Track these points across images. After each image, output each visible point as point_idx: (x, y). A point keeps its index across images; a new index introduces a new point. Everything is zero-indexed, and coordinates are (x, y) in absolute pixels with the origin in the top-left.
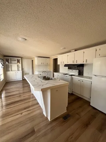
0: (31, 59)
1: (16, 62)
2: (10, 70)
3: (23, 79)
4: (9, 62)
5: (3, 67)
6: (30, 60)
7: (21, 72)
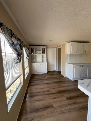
0: (57, 47)
1: (41, 52)
2: (35, 62)
3: (47, 72)
4: (35, 52)
5: (28, 57)
6: (56, 49)
7: (46, 63)
